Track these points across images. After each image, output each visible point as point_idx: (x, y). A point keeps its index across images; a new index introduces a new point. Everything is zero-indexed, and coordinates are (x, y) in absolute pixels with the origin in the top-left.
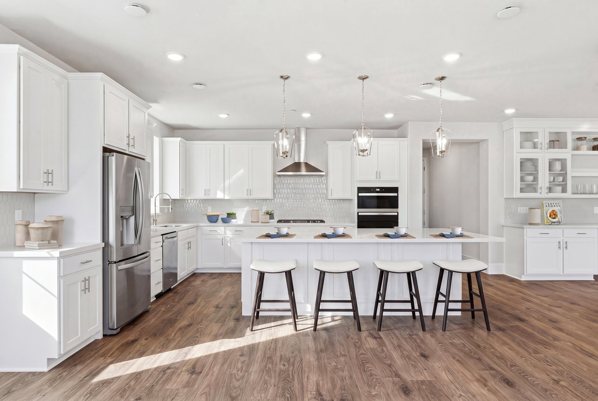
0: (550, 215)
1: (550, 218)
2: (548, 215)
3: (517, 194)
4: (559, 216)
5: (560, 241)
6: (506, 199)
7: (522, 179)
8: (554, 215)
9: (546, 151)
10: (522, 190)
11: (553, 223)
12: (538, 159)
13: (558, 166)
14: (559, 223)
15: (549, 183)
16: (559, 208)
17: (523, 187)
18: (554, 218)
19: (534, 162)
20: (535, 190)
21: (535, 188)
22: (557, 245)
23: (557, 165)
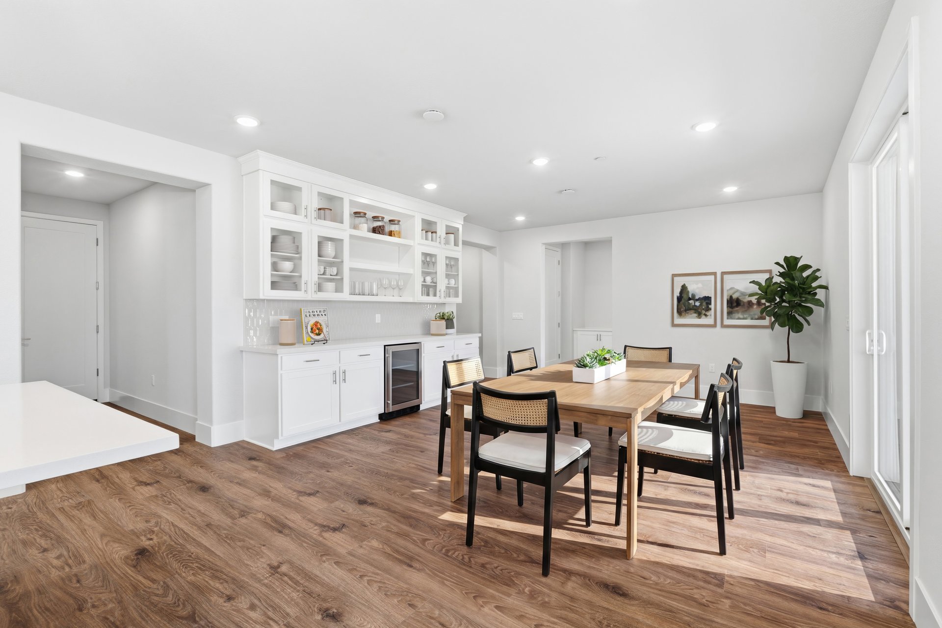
0: (312, 329)
1: (312, 335)
2: (309, 330)
3: (266, 292)
4: (324, 330)
5: (335, 371)
6: (246, 300)
7: (275, 267)
8: (319, 329)
9: (314, 221)
10: (274, 285)
11: (317, 341)
12: (301, 233)
13: (330, 249)
14: (325, 341)
15: (317, 276)
16: (325, 318)
17: (275, 279)
18: (319, 334)
19: (294, 236)
20: (296, 287)
21: (295, 283)
22: (330, 378)
23: (330, 247)
